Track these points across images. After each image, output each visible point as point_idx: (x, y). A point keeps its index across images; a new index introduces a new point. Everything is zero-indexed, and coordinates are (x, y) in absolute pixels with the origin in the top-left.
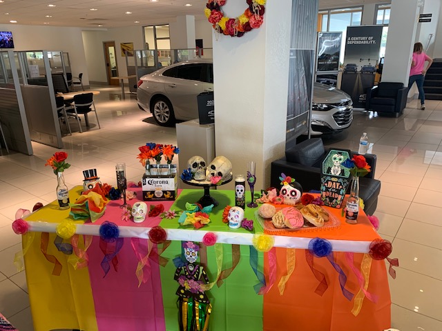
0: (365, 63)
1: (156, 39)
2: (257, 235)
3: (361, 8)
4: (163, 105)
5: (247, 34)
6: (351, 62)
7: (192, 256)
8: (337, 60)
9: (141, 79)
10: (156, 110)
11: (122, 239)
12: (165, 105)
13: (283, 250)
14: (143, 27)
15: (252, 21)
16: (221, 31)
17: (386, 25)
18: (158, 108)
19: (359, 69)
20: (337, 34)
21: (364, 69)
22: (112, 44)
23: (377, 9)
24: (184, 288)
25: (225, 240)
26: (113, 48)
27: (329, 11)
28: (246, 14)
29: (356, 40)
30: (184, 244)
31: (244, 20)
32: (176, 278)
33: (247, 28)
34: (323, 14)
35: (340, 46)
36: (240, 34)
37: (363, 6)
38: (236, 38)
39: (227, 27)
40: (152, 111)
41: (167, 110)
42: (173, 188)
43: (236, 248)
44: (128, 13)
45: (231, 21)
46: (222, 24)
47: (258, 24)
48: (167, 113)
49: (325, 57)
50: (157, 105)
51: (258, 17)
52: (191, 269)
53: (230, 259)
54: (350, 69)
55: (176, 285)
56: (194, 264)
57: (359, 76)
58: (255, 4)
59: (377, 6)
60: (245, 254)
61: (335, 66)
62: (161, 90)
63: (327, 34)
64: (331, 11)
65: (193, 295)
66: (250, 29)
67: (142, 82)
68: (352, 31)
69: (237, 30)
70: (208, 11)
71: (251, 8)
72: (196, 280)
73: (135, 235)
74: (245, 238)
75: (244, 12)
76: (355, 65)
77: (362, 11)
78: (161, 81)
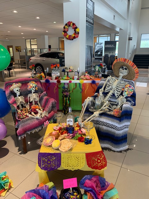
0: (111, 54)
1: (31, 45)
2: (80, 81)
3: (110, 35)
4: (40, 67)
5: (74, 40)
6: (107, 54)
7: (66, 86)
8: (102, 53)
9: (31, 58)
10: (37, 70)
11: (50, 83)
12: (41, 68)
13: (86, 84)
14: (26, 40)
15: (76, 36)
16: (67, 39)
17: (118, 41)
18: (38, 69)
19: (109, 56)
20: (101, 44)
21: (111, 56)
22: (12, 47)
23: (115, 36)
24: (64, 95)
25: (74, 82)
26: (12, 48)
27: (99, 35)
28: (74, 34)
29: (108, 46)
30: (65, 84)
31: (74, 35)
32: (62, 93)
33: (74, 38)
34: (97, 37)
35: (102, 48)
36: (72, 40)
37: (110, 34)
38: (71, 41)
39: (69, 37)
40: (35, 70)
41: (41, 69)
42: (59, 75)
43: (76, 84)
44: (22, 34)
45: (70, 36)
46: (67, 37)
47: (77, 37)
48: (41, 70)
49: (97, 52)
50: (37, 67)
51: (77, 35)
52: (66, 89)
53: (75, 87)
54: (106, 56)
55: (62, 94)
56: (67, 88)
57: (109, 59)
58: (76, 31)
59: (115, 34)
60: (78, 85)
61: (101, 55)
62: (39, 62)
63: (98, 44)
64: (100, 36)
65: (66, 96)
66: (75, 38)
67: (31, 59)
68: (106, 43)
69: (71, 38)
70: (63, 33)
71: (75, 33)
72: (67, 92)
73: (53, 82)
74: (78, 81)
75: (73, 33)
76: (108, 55)
77: (110, 36)
78: (39, 59)
